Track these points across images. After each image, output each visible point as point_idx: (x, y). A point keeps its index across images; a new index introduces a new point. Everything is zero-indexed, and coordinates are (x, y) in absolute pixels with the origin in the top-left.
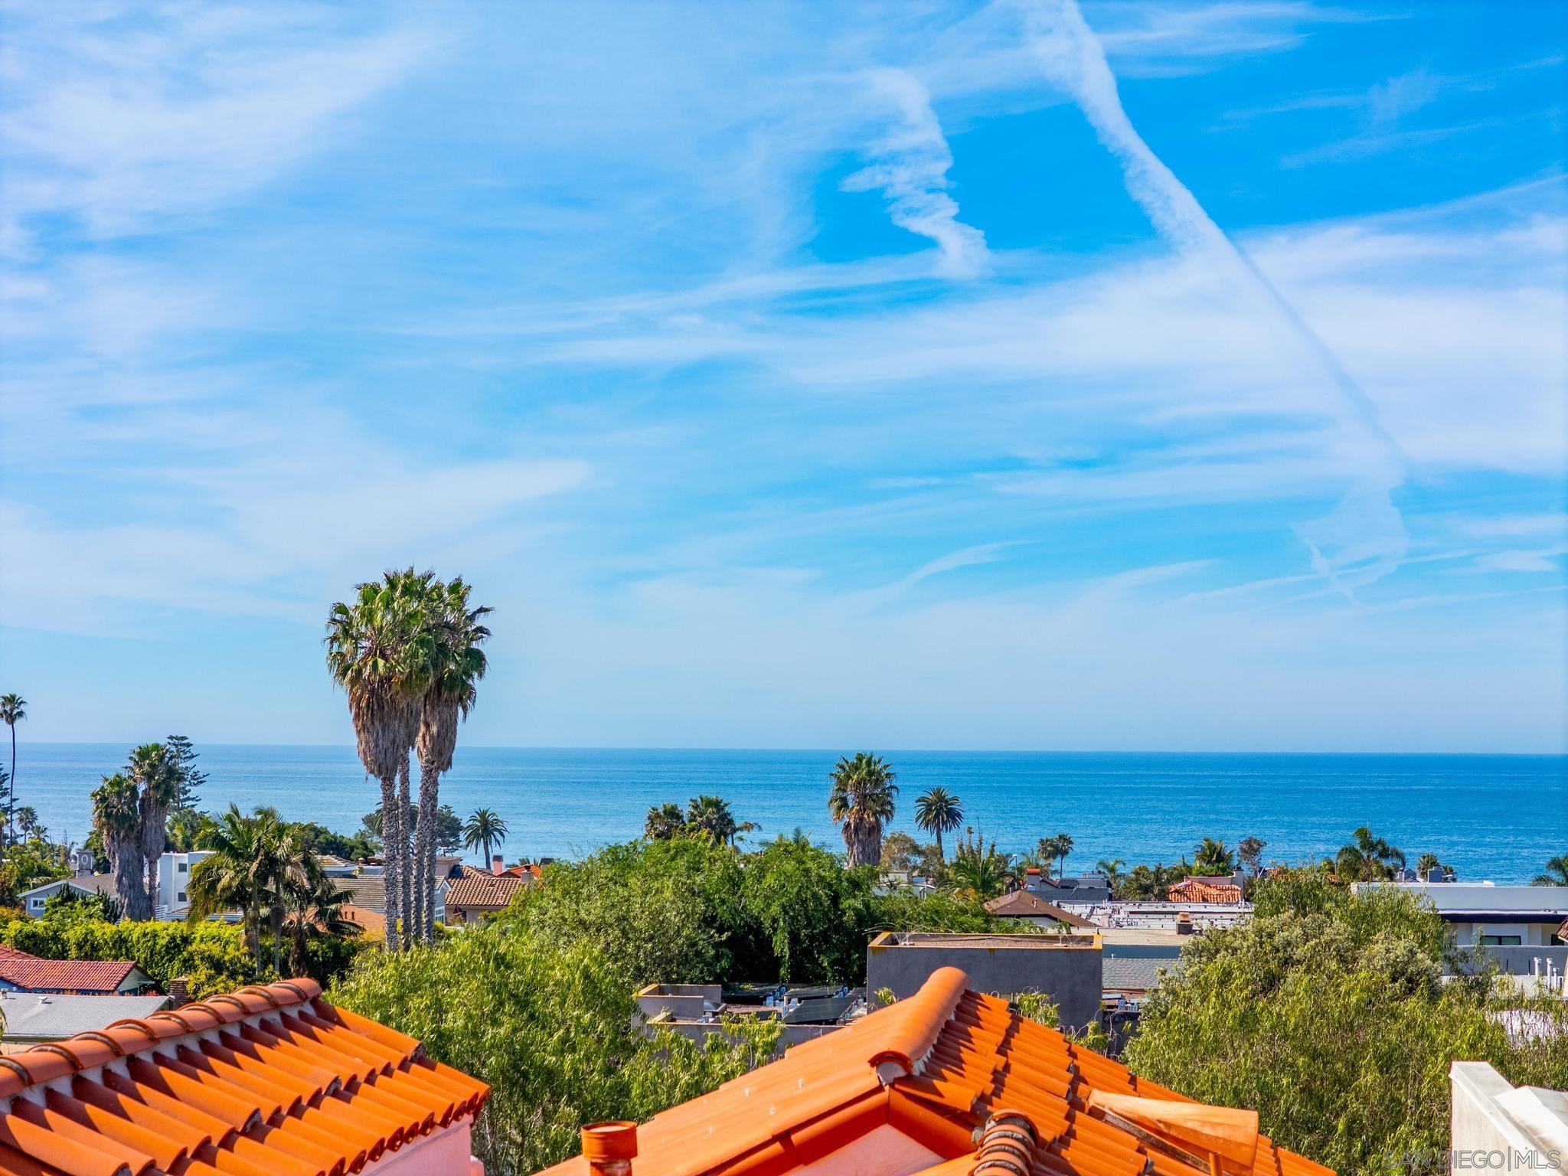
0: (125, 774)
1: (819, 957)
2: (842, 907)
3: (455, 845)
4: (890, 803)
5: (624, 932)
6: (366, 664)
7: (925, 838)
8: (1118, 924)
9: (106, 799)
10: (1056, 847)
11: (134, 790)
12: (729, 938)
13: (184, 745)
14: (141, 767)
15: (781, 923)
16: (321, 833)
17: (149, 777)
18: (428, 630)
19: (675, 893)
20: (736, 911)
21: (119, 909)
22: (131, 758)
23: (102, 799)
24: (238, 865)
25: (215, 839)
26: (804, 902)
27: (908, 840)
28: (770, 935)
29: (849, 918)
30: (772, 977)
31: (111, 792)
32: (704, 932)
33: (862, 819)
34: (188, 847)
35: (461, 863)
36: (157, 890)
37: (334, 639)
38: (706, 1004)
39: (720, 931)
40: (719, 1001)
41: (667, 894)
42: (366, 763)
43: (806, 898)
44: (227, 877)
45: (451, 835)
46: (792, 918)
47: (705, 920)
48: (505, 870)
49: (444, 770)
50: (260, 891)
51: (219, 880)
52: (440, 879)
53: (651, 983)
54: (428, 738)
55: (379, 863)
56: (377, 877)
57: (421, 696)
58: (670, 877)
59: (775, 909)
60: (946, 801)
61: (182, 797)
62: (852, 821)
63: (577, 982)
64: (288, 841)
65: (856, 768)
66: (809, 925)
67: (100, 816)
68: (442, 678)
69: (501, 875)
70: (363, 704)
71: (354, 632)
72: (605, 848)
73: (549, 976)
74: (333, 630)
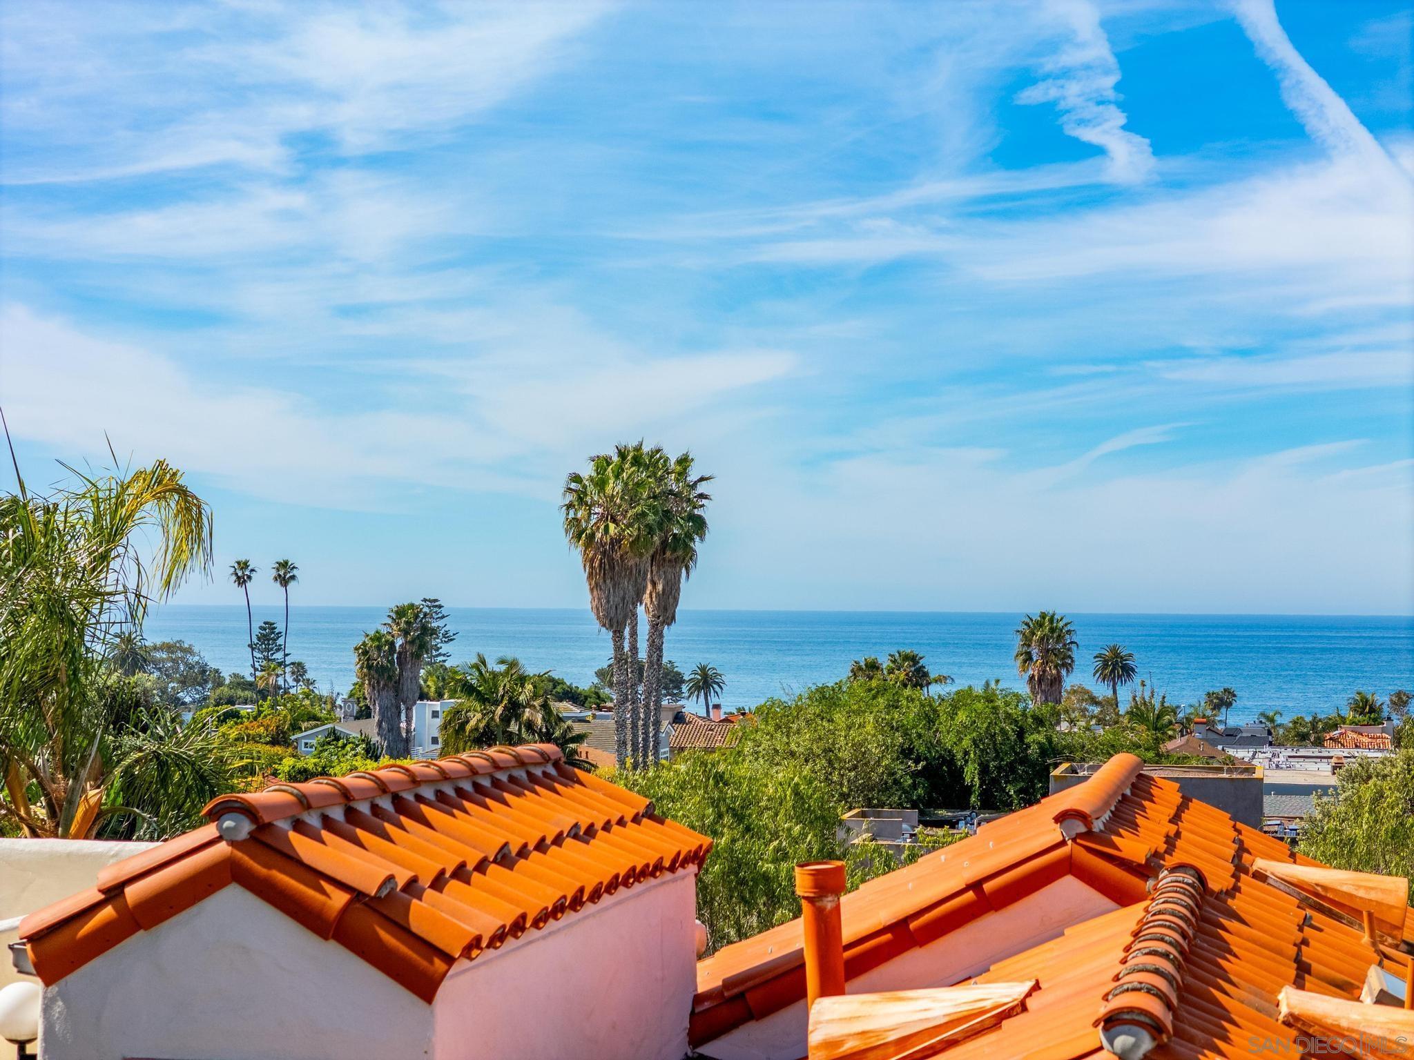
0: (384, 630)
1: (1006, 787)
2: (1026, 741)
3: (677, 696)
4: (1070, 657)
5: (830, 762)
6: (598, 528)
7: (1102, 690)
8: (1277, 766)
9: (368, 652)
10: (1221, 700)
11: (392, 644)
12: (924, 767)
13: (436, 606)
14: (398, 624)
15: (972, 756)
16: (559, 684)
17: (406, 633)
18: (655, 497)
19: (875, 727)
20: (932, 744)
21: (380, 750)
22: (389, 616)
23: (364, 652)
24: (485, 709)
25: (464, 685)
26: (993, 736)
27: (1087, 692)
28: (961, 766)
29: (1033, 751)
30: (964, 805)
31: (371, 646)
32: (902, 763)
33: (1044, 671)
34: (440, 696)
35: (683, 710)
36: (413, 734)
37: (570, 506)
38: (904, 826)
39: (917, 762)
40: (916, 824)
41: (869, 728)
42: (598, 618)
43: (995, 733)
44: (475, 719)
45: (675, 688)
46: (982, 751)
47: (903, 752)
48: (723, 717)
49: (669, 624)
50: (505, 732)
51: (468, 722)
52: (665, 724)
53: (854, 808)
54: (654, 595)
55: (610, 709)
56: (608, 721)
57: (647, 557)
58: (871, 713)
59: (966, 742)
60: (1122, 658)
61: (434, 653)
62: (1036, 673)
63: (788, 798)
64: (529, 687)
65: (1040, 625)
66: (997, 757)
67: (362, 668)
68: (667, 539)
69: (721, 721)
70: (596, 564)
71: (588, 499)
72: (813, 689)
73: (763, 793)
74: (570, 498)
